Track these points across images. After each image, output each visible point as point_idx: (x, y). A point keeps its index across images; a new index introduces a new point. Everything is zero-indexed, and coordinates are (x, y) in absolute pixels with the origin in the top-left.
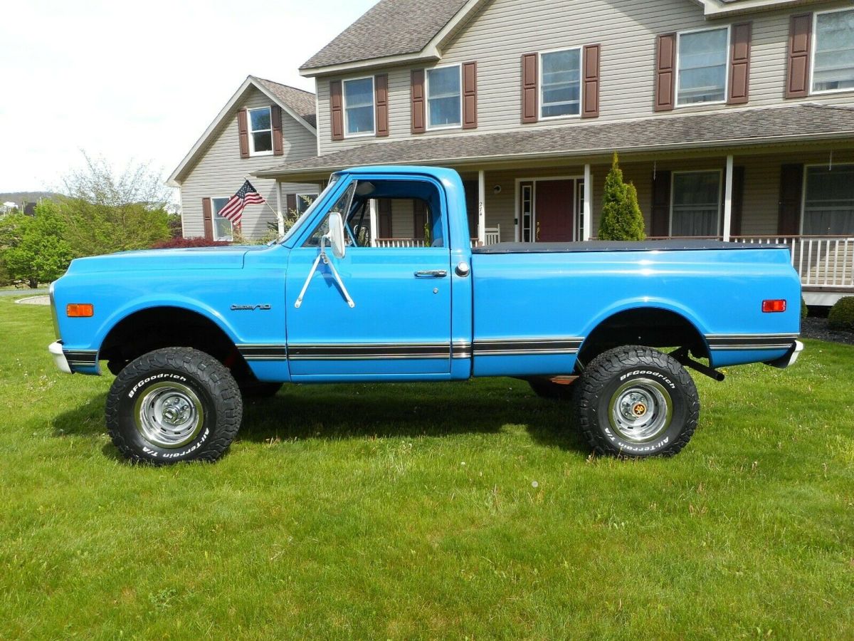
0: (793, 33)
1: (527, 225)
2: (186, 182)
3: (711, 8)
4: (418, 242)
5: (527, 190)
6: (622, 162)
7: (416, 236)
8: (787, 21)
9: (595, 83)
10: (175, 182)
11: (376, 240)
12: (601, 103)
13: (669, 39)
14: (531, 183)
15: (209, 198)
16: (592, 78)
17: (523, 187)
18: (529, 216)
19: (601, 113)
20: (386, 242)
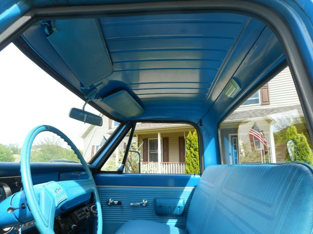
2: (85, 138)
4: (181, 164)
7: (180, 161)
9: (267, 89)
10: (81, 138)
12: (270, 98)
17: (233, 138)
19: (271, 103)
20: (165, 164)
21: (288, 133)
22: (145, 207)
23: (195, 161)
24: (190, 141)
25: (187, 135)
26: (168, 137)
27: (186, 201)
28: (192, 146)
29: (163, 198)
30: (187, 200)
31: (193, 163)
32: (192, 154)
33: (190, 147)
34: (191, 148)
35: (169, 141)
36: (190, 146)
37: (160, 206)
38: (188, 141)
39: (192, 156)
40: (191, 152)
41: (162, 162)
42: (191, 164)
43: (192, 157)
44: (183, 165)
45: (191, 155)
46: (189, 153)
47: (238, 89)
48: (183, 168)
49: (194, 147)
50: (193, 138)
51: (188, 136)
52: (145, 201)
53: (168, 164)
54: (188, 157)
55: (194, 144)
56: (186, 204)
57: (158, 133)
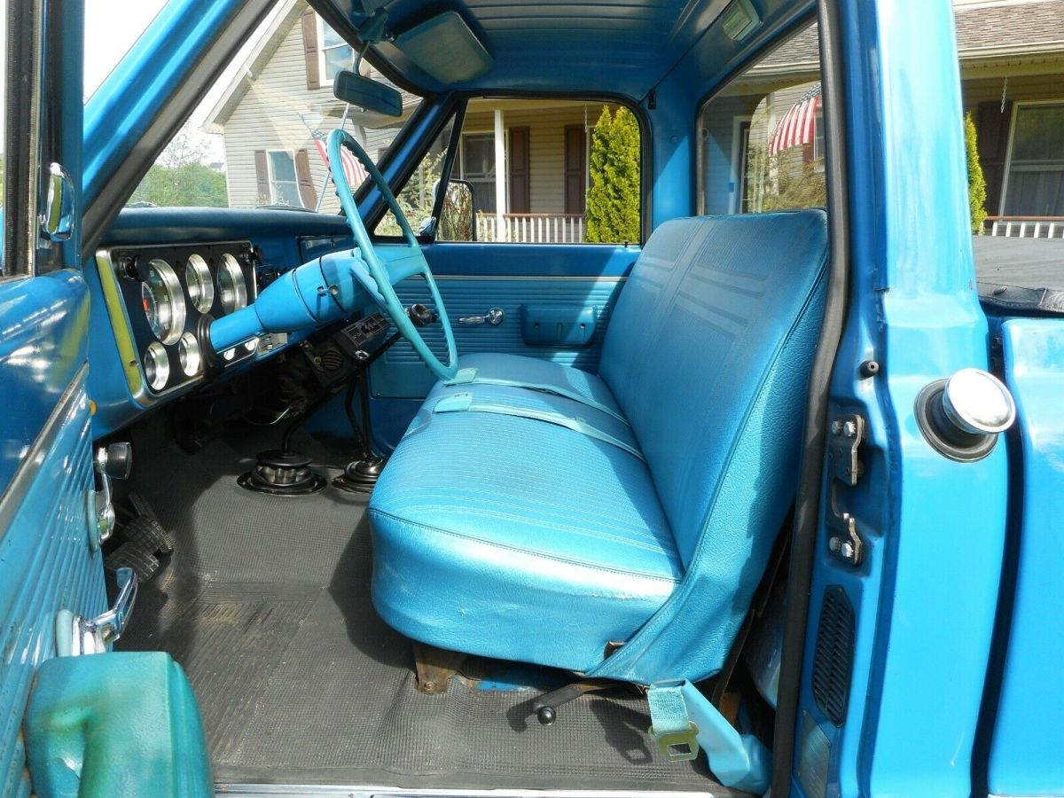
2: (229, 126)
4: (572, 221)
6: (972, 77)
7: (568, 210)
11: (504, 217)
15: (263, 152)
20: (520, 220)
22: (496, 325)
23: (619, 210)
24: (606, 143)
25: (594, 120)
26: (527, 125)
27: (600, 312)
28: (610, 159)
29: (544, 304)
30: (604, 309)
31: (611, 215)
32: (609, 186)
33: (604, 164)
34: (606, 167)
35: (532, 139)
36: (606, 160)
37: (537, 324)
38: (598, 142)
39: (610, 194)
40: (607, 181)
41: (508, 213)
42: (604, 220)
43: (608, 196)
44: (576, 222)
45: (607, 189)
46: (599, 182)
47: (755, 22)
48: (577, 232)
49: (616, 164)
50: (614, 129)
51: (599, 124)
52: (496, 311)
53: (528, 220)
54: (596, 195)
55: (616, 154)
56: (600, 319)
57: (494, 113)
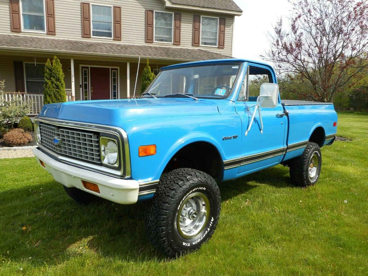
0: (194, 21)
1: (86, 88)
3: (168, 4)
5: (85, 71)
8: (193, 16)
9: (119, 24)
12: (122, 34)
13: (151, 12)
14: (88, 68)
16: (118, 22)
17: (83, 69)
18: (87, 84)
19: (122, 39)
21: (145, 72)
23: (58, 92)
24: (51, 70)
25: (45, 62)
28: (53, 76)
31: (56, 94)
33: (51, 77)
38: (47, 70)
39: (54, 87)
40: (52, 83)
45: (53, 85)
46: (49, 83)
49: (56, 77)
50: (53, 67)
